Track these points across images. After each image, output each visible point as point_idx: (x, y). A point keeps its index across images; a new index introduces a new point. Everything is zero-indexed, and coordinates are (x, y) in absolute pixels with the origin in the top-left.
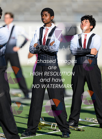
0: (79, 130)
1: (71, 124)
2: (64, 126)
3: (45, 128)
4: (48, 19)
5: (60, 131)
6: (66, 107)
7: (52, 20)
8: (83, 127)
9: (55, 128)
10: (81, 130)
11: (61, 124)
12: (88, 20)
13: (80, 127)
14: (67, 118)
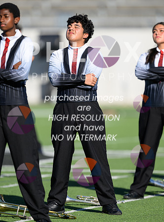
0: (66, 217)
1: (52, 207)
2: (39, 211)
3: (6, 214)
4: (10, 23)
5: (32, 219)
6: (43, 176)
7: (16, 24)
8: (73, 211)
9: (24, 214)
10: (70, 217)
11: (34, 207)
12: (79, 24)
13: (68, 212)
14: (44, 196)
